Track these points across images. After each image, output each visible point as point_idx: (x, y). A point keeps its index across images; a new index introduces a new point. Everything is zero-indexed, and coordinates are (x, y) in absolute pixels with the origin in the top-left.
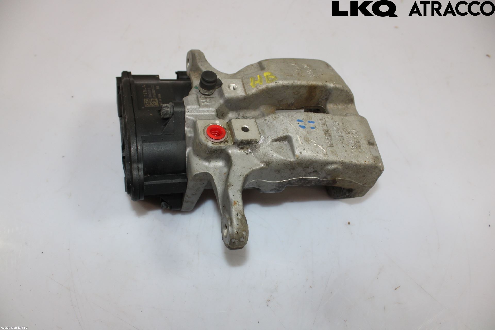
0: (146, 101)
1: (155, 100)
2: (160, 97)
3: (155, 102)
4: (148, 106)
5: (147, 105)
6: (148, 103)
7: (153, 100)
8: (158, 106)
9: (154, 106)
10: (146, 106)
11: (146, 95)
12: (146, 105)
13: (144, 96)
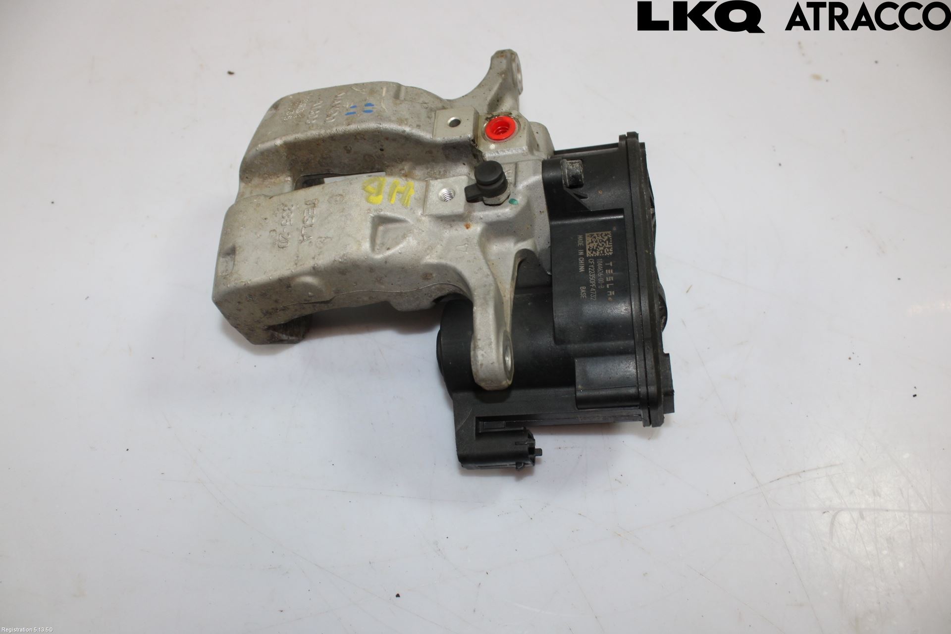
0: (609, 248)
1: (592, 253)
2: (581, 261)
3: (591, 245)
4: (606, 235)
5: (606, 238)
6: (605, 242)
7: (596, 251)
8: (587, 235)
9: (595, 234)
10: (609, 232)
11: (609, 267)
12: (610, 236)
13: (611, 264)
